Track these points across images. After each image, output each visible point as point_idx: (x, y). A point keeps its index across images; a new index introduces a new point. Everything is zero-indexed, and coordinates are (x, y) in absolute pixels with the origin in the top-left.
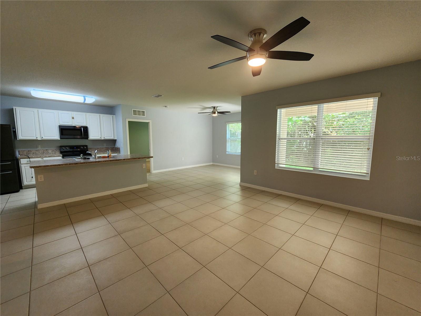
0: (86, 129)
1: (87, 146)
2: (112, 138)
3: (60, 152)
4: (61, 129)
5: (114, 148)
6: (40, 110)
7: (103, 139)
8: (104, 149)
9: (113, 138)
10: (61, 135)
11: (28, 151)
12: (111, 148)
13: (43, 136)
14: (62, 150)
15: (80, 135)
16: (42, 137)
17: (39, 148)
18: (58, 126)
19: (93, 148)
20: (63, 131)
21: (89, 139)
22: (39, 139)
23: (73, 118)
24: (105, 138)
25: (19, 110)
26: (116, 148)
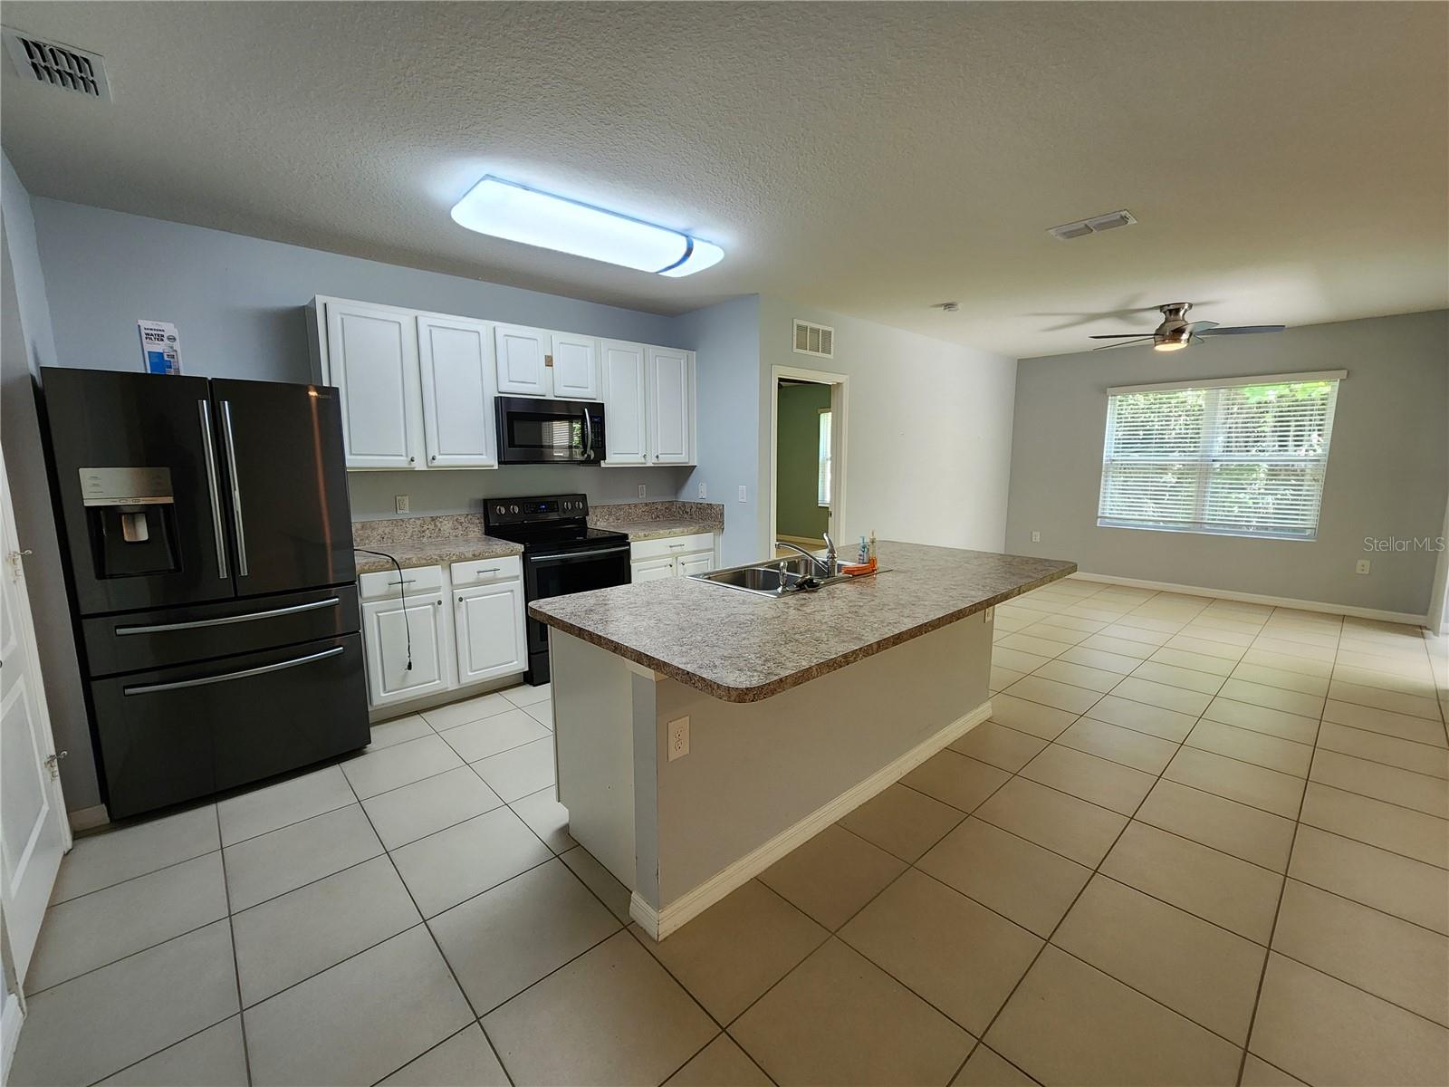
0: (598, 414)
1: (583, 499)
2: (683, 458)
3: (484, 529)
4: (508, 413)
5: (672, 503)
6: (426, 319)
7: (651, 462)
9: (687, 461)
10: (506, 446)
11: (363, 528)
12: (663, 503)
13: (438, 453)
16: (433, 458)
17: (406, 512)
18: (493, 398)
19: (603, 508)
20: (517, 425)
21: (603, 464)
22: (420, 465)
23: (549, 362)
24: (661, 461)
25: (341, 313)
26: (684, 506)
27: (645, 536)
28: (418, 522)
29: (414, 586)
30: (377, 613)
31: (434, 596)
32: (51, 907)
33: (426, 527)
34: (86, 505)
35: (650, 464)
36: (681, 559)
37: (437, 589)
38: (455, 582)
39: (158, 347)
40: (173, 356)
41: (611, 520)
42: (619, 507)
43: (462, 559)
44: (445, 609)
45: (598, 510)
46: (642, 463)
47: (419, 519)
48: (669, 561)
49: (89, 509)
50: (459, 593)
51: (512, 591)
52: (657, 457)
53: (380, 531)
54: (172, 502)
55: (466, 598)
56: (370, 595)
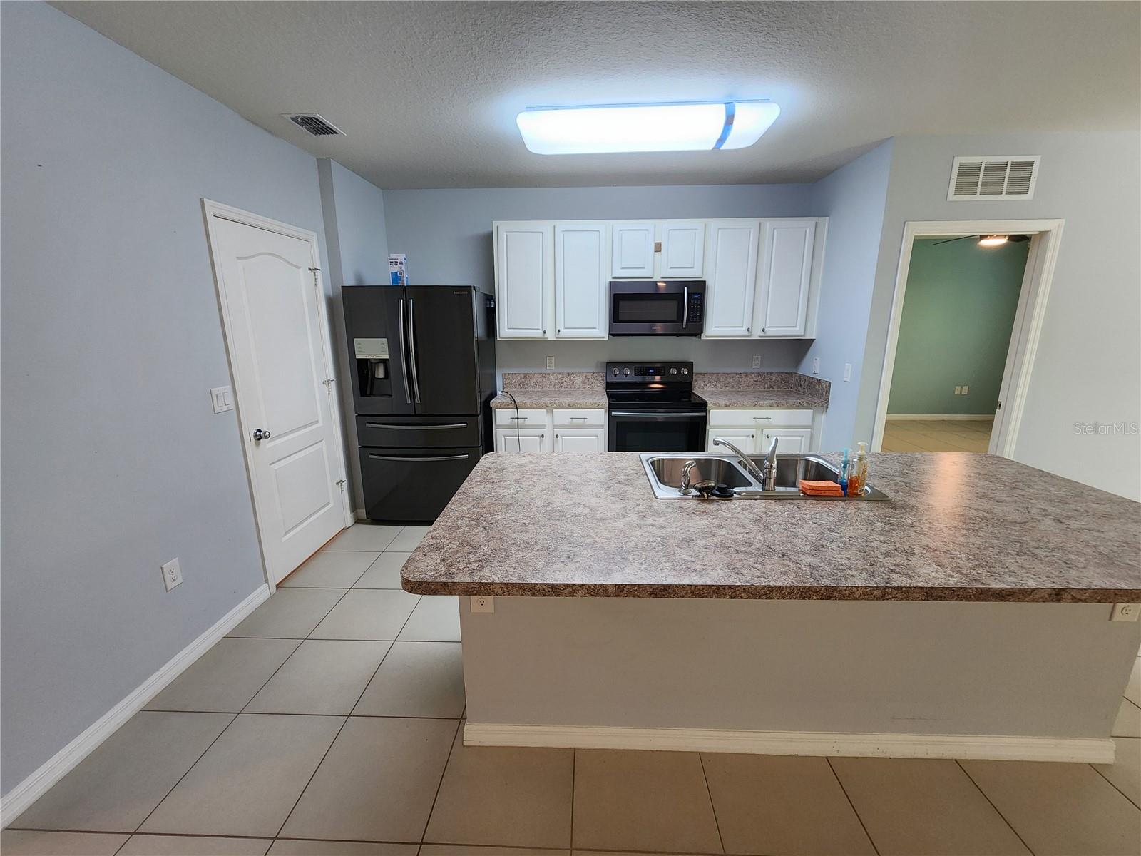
0: (698, 290)
1: (689, 365)
2: (796, 331)
3: (605, 385)
4: (615, 295)
5: (790, 374)
6: (562, 225)
7: (756, 335)
8: (750, 381)
9: (802, 334)
10: (612, 322)
11: (525, 377)
12: (779, 374)
13: (563, 327)
14: (612, 379)
15: (675, 319)
16: (559, 331)
17: (552, 368)
18: (608, 283)
19: (711, 374)
20: (622, 304)
21: (703, 337)
22: (550, 336)
23: (658, 248)
24: (768, 334)
25: (507, 232)
26: (800, 379)
27: (726, 405)
28: (559, 376)
29: (527, 422)
30: (505, 436)
31: (540, 431)
32: (318, 550)
33: (564, 380)
34: (357, 357)
35: (755, 337)
36: (766, 432)
37: (543, 426)
38: (555, 423)
39: (396, 269)
40: (401, 274)
41: (719, 386)
42: (728, 375)
43: (560, 407)
44: (547, 440)
45: (706, 378)
46: (748, 336)
47: (560, 374)
48: (753, 431)
49: (358, 359)
50: (557, 431)
51: (597, 436)
52: (763, 330)
53: (535, 381)
54: (388, 357)
55: (562, 436)
56: (501, 424)
